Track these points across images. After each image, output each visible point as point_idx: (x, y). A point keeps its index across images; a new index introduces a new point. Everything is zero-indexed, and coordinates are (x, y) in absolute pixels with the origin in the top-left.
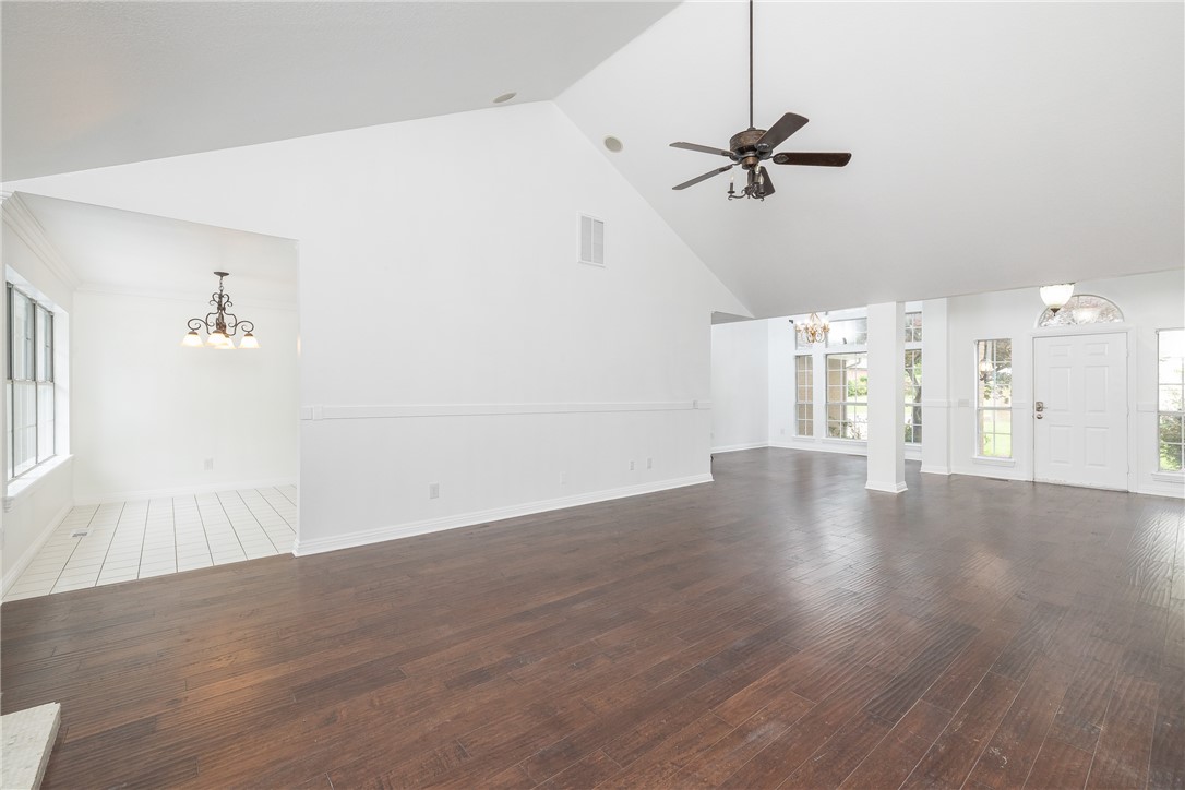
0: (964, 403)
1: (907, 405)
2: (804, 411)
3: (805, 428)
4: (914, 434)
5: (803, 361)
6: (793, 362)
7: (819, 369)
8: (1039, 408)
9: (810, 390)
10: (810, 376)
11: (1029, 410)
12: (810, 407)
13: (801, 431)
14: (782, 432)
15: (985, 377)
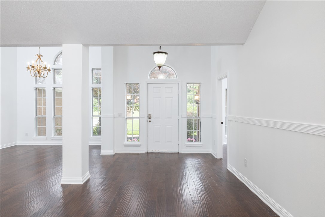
0: (120, 115)
1: (95, 116)
2: (40, 121)
3: (41, 131)
4: (98, 132)
5: (40, 91)
6: (34, 92)
7: (49, 96)
8: (150, 117)
9: (45, 109)
10: (44, 100)
11: (146, 118)
12: (44, 118)
13: (39, 134)
14: (27, 135)
15: (129, 102)
